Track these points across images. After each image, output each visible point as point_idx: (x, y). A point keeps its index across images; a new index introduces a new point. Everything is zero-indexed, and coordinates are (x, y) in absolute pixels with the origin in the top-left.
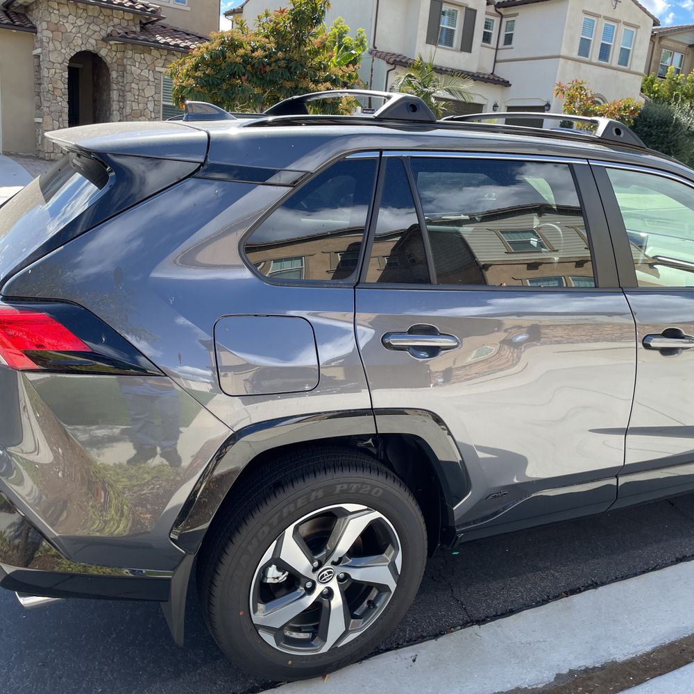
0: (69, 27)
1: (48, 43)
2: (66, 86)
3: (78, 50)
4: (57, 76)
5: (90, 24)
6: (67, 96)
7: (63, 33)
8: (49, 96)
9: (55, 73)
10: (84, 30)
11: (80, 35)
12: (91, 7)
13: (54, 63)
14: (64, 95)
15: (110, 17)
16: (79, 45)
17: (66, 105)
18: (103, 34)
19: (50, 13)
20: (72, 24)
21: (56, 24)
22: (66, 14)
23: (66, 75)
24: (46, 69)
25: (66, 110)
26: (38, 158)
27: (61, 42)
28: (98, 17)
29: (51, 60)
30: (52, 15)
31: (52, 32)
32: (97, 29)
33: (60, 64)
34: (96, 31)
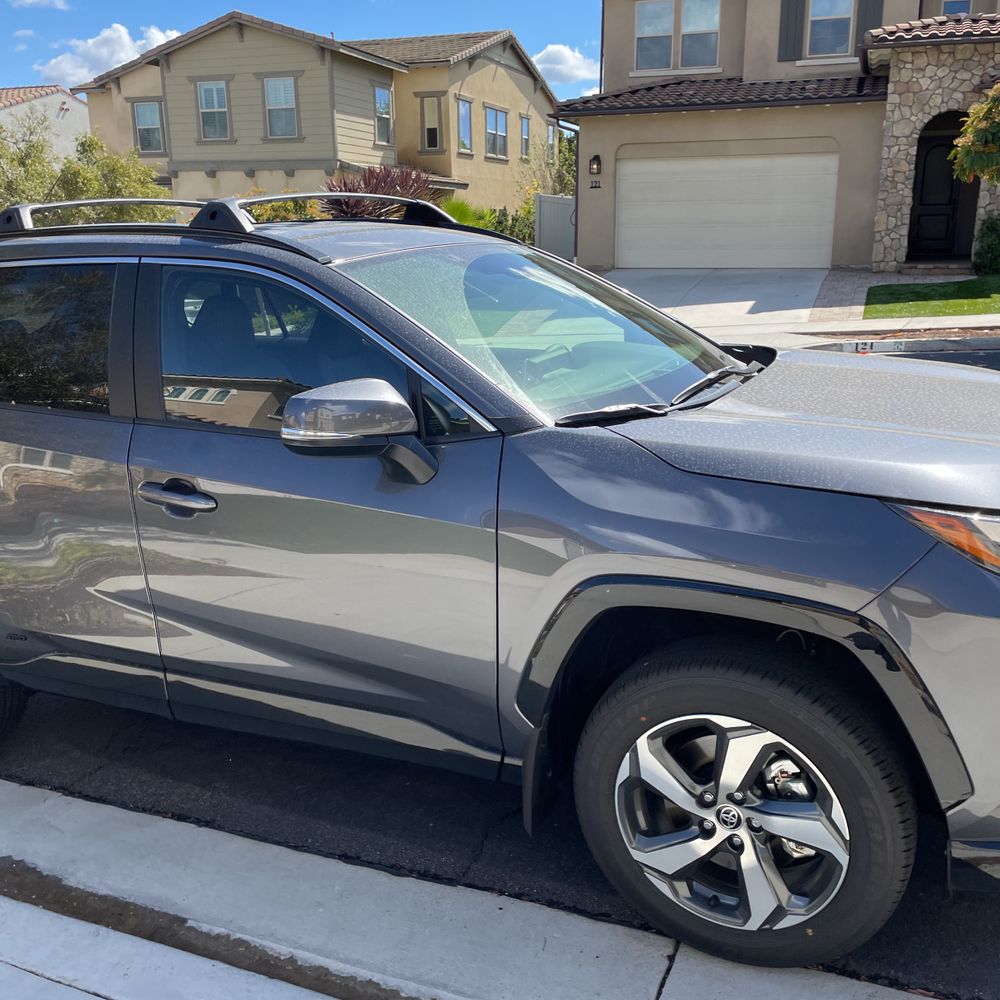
0: (925, 83)
1: (893, 111)
2: (913, 167)
3: (935, 112)
4: (902, 155)
5: (956, 72)
6: (912, 181)
7: (915, 93)
8: (888, 183)
9: (899, 150)
10: (947, 83)
11: (940, 91)
12: (960, 47)
13: (897, 138)
14: (907, 179)
15: (990, 55)
16: (937, 105)
17: (908, 192)
18: (976, 81)
19: (900, 69)
20: (930, 77)
21: (907, 83)
22: (923, 66)
23: (914, 151)
24: (885, 148)
25: (909, 200)
26: (868, 270)
27: (911, 107)
28: (970, 59)
29: (895, 134)
30: (903, 71)
31: (900, 95)
32: (966, 75)
33: (907, 137)
34: (965, 81)
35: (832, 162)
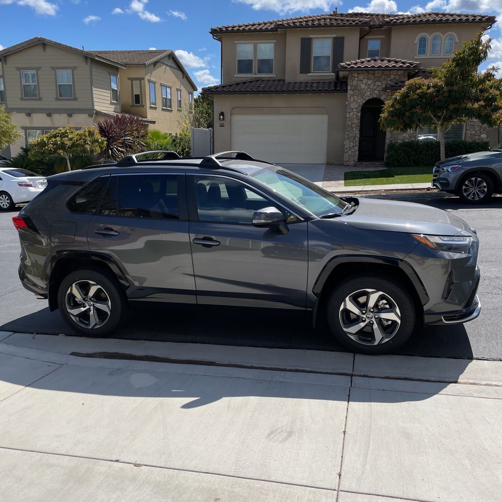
0: (363, 86)
1: (350, 98)
2: (359, 121)
3: (367, 99)
4: (354, 116)
5: (375, 82)
6: (359, 127)
7: (359, 90)
8: (349, 128)
9: (353, 114)
10: (372, 86)
11: (369, 90)
12: (377, 72)
13: (353, 109)
14: (357, 126)
15: (389, 76)
16: (368, 95)
17: (358, 132)
18: (384, 86)
19: (353, 80)
20: (365, 84)
21: (356, 86)
22: (362, 79)
23: (359, 115)
24: (348, 113)
25: (358, 135)
26: (343, 165)
27: (357, 96)
28: (381, 77)
29: (352, 107)
30: (354, 81)
31: (353, 91)
32: (379, 84)
33: (356, 109)
34: (379, 86)
35: (324, 118)
